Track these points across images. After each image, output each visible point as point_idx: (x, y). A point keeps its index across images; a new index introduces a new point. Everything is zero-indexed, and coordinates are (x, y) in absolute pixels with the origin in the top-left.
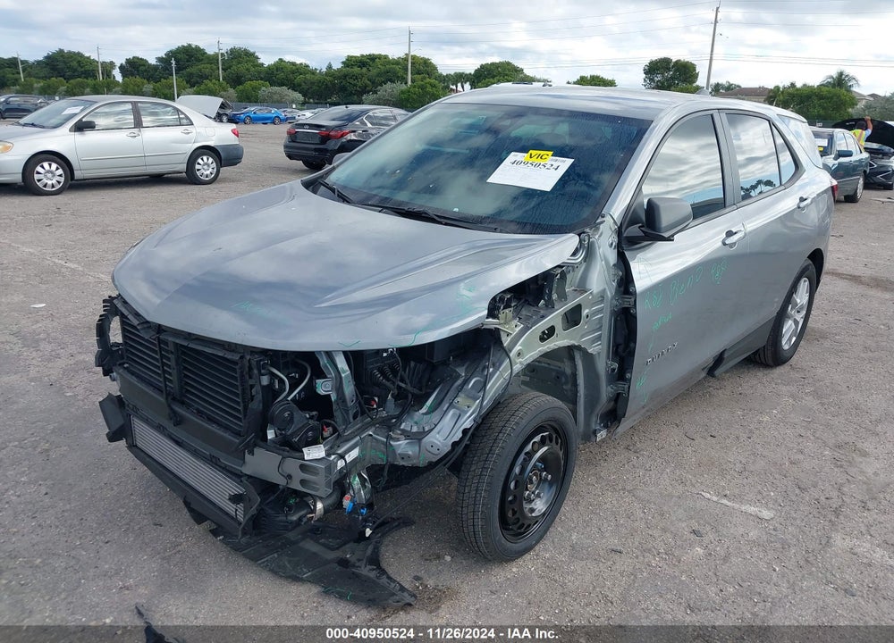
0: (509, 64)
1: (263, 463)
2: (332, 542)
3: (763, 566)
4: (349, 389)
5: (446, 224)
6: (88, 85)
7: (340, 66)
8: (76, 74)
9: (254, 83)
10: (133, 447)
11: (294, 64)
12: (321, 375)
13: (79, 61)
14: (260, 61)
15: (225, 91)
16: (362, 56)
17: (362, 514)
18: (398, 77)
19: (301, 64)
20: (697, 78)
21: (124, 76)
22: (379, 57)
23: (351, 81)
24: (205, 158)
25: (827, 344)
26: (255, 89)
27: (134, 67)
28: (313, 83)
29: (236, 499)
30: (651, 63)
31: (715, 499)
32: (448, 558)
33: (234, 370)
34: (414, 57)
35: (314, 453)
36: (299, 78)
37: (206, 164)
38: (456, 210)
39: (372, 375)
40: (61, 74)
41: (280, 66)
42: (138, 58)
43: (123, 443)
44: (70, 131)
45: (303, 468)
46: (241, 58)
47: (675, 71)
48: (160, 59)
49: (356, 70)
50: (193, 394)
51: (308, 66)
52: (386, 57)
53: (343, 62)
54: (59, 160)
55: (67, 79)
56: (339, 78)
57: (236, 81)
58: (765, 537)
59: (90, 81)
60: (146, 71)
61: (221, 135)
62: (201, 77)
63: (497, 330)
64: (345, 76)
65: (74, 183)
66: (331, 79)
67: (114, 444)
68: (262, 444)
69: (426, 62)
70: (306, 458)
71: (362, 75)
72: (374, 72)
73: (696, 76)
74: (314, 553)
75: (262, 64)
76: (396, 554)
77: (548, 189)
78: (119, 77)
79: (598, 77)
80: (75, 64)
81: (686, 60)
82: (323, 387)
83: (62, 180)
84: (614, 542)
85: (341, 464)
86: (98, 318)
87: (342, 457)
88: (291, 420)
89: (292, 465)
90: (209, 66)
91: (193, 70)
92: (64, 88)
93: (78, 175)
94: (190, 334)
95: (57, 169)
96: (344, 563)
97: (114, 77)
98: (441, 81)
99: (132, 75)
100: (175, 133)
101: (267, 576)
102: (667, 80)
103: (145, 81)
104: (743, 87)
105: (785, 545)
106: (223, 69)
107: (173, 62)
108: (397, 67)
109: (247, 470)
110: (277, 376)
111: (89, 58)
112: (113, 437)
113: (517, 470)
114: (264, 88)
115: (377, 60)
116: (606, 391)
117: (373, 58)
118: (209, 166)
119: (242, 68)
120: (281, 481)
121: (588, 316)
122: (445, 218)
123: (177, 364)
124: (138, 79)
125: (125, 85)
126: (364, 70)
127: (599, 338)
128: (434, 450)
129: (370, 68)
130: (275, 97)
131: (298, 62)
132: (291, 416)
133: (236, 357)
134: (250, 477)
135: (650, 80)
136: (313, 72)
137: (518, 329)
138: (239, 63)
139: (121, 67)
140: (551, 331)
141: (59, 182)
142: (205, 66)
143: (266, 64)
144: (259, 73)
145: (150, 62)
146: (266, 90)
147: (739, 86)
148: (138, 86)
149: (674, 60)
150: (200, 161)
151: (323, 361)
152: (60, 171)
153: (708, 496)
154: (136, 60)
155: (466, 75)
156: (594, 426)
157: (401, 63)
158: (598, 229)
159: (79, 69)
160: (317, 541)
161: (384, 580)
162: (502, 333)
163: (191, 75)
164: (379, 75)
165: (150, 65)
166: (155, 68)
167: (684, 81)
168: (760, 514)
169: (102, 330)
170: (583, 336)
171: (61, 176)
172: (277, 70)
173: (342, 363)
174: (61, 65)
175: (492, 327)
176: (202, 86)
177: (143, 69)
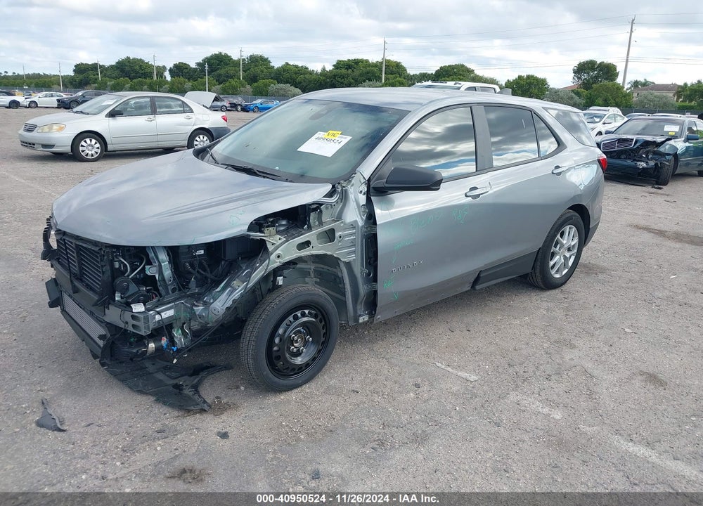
0: (463, 66)
1: (113, 314)
2: (174, 374)
3: (449, 407)
4: (168, 273)
5: (264, 177)
6: (146, 84)
7: (331, 68)
8: (138, 75)
9: (266, 81)
10: (64, 311)
11: (296, 67)
12: (149, 263)
13: (141, 66)
14: (272, 64)
15: (244, 87)
16: (349, 60)
17: (173, 350)
18: (376, 77)
19: (302, 67)
20: (617, 76)
21: (172, 77)
22: (362, 61)
23: (339, 80)
24: (201, 136)
25: (601, 276)
26: (267, 86)
27: (180, 70)
28: (310, 81)
29: (101, 337)
30: (580, 64)
31: (443, 367)
32: (242, 388)
33: (97, 257)
34: (388, 62)
35: (138, 308)
36: (300, 78)
37: (202, 141)
38: (277, 168)
39: (184, 266)
40: (127, 75)
41: (286, 68)
42: (182, 63)
43: (59, 308)
44: (106, 117)
45: (134, 317)
46: (258, 62)
47: (600, 71)
48: (198, 64)
49: (344, 71)
50: (87, 275)
51: (307, 68)
52: (367, 61)
53: (334, 66)
54: (97, 137)
55: (131, 79)
56: (330, 78)
57: (253, 79)
58: (462, 391)
59: (148, 80)
60: (188, 72)
61: (213, 120)
62: (227, 77)
63: (264, 240)
64: (335, 76)
65: (107, 154)
66: (324, 78)
67: (51, 309)
68: (112, 302)
69: (398, 65)
70: (134, 311)
71: (348, 75)
72: (357, 72)
73: (617, 75)
74: (160, 380)
75: (273, 67)
76: (212, 384)
77: (330, 155)
78: (168, 77)
79: (532, 76)
80: (137, 67)
81: (609, 62)
82: (150, 271)
83: (99, 151)
84: (356, 386)
85: (158, 318)
86: (44, 230)
87: (159, 313)
88: (127, 289)
89: (127, 316)
90: (233, 68)
91: (222, 71)
92: (129, 85)
93: (110, 147)
94: (78, 236)
95: (96, 143)
96: (178, 387)
97: (165, 78)
98: (408, 80)
99: (178, 76)
100: (180, 119)
101: (127, 390)
102: (592, 78)
103: (187, 80)
104: (656, 83)
105: (474, 396)
106: (243, 71)
107: (206, 66)
108: (375, 69)
109: (107, 319)
110: (123, 262)
111: (147, 63)
112: (52, 305)
113: (281, 331)
114: (272, 85)
115: (360, 63)
116: (363, 289)
117: (357, 62)
118: (204, 142)
119: (258, 70)
120: (122, 326)
121: (340, 237)
122: (263, 173)
123: (78, 256)
124: (182, 79)
125: (172, 83)
126: (350, 70)
127: (354, 252)
128: (216, 312)
129: (355, 70)
130: (282, 92)
131: (300, 65)
132: (128, 286)
133: (96, 249)
134: (108, 323)
135: (578, 78)
136: (311, 73)
137: (280, 241)
138: (256, 66)
139: (171, 70)
140: (307, 244)
141: (97, 153)
142: (230, 68)
143: (276, 67)
144: (270, 73)
145: (191, 66)
146: (274, 86)
147: (653, 83)
148: (181, 84)
149: (598, 62)
150: (197, 138)
151: (152, 255)
152: (98, 145)
153: (439, 365)
154: (181, 65)
155: (429, 74)
156: (359, 313)
157: (378, 65)
158: (351, 181)
159: (141, 71)
160: (165, 374)
161: (196, 397)
162: (267, 242)
163: (220, 75)
164: (361, 75)
165: (191, 68)
166: (195, 70)
167: (606, 79)
168: (468, 378)
169: (46, 237)
170: (338, 250)
171: (98, 148)
172: (284, 71)
173: (163, 257)
174: (127, 69)
175: (259, 238)
176: (227, 84)
177: (185, 71)
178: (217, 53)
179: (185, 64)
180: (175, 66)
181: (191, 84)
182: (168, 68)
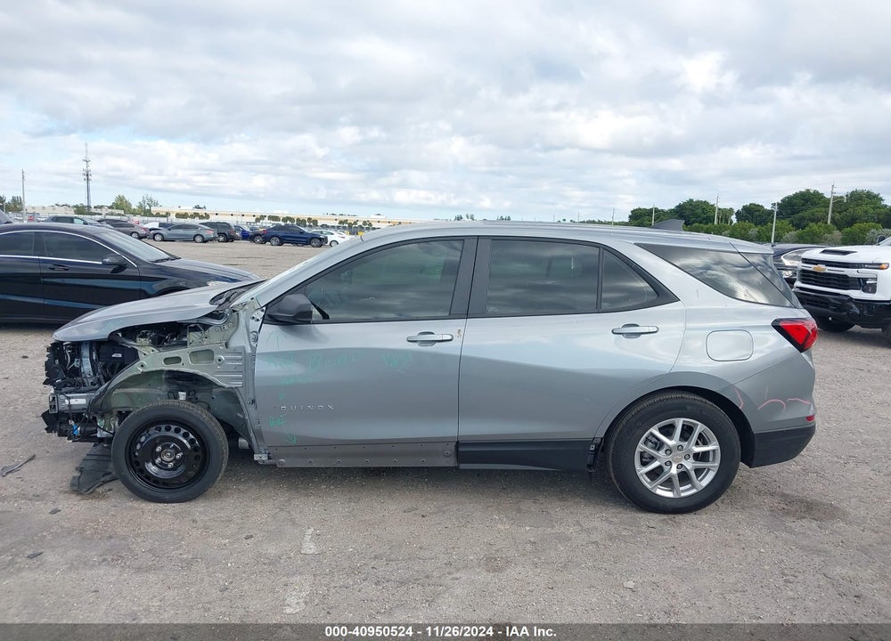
4: (87, 367)
13: (704, 209)
14: (883, 203)
15: (829, 233)
26: (865, 231)
27: (750, 213)
31: (309, 533)
46: (861, 199)
48: (775, 205)
57: (846, 223)
62: (809, 220)
63: (136, 350)
75: (886, 206)
80: (700, 211)
82: (77, 363)
90: (820, 209)
91: (806, 213)
99: (745, 219)
103: (754, 225)
114: (873, 230)
119: (860, 210)
121: (220, 360)
124: (748, 224)
137: (152, 353)
138: (858, 205)
139: (738, 214)
140: (178, 360)
145: (765, 208)
146: (876, 232)
154: (753, 206)
158: (244, 306)
162: (139, 352)
163: (802, 218)
165: (764, 210)
166: (769, 212)
174: (687, 211)
176: (807, 229)
177: (757, 213)
178: (804, 190)
179: (758, 205)
180: (745, 208)
181: (757, 229)
182: (736, 211)
